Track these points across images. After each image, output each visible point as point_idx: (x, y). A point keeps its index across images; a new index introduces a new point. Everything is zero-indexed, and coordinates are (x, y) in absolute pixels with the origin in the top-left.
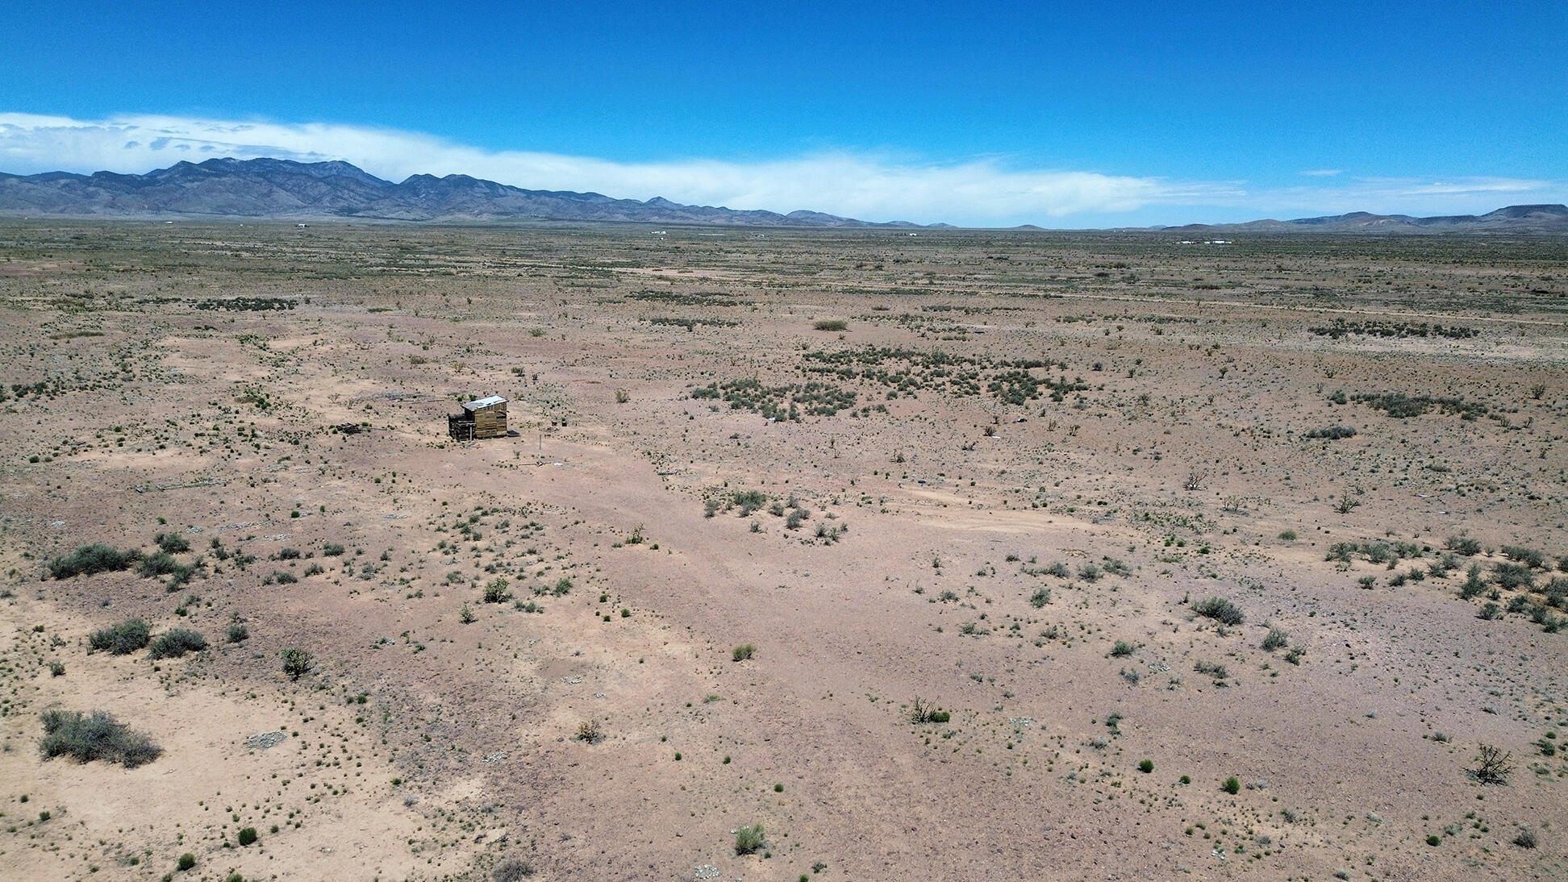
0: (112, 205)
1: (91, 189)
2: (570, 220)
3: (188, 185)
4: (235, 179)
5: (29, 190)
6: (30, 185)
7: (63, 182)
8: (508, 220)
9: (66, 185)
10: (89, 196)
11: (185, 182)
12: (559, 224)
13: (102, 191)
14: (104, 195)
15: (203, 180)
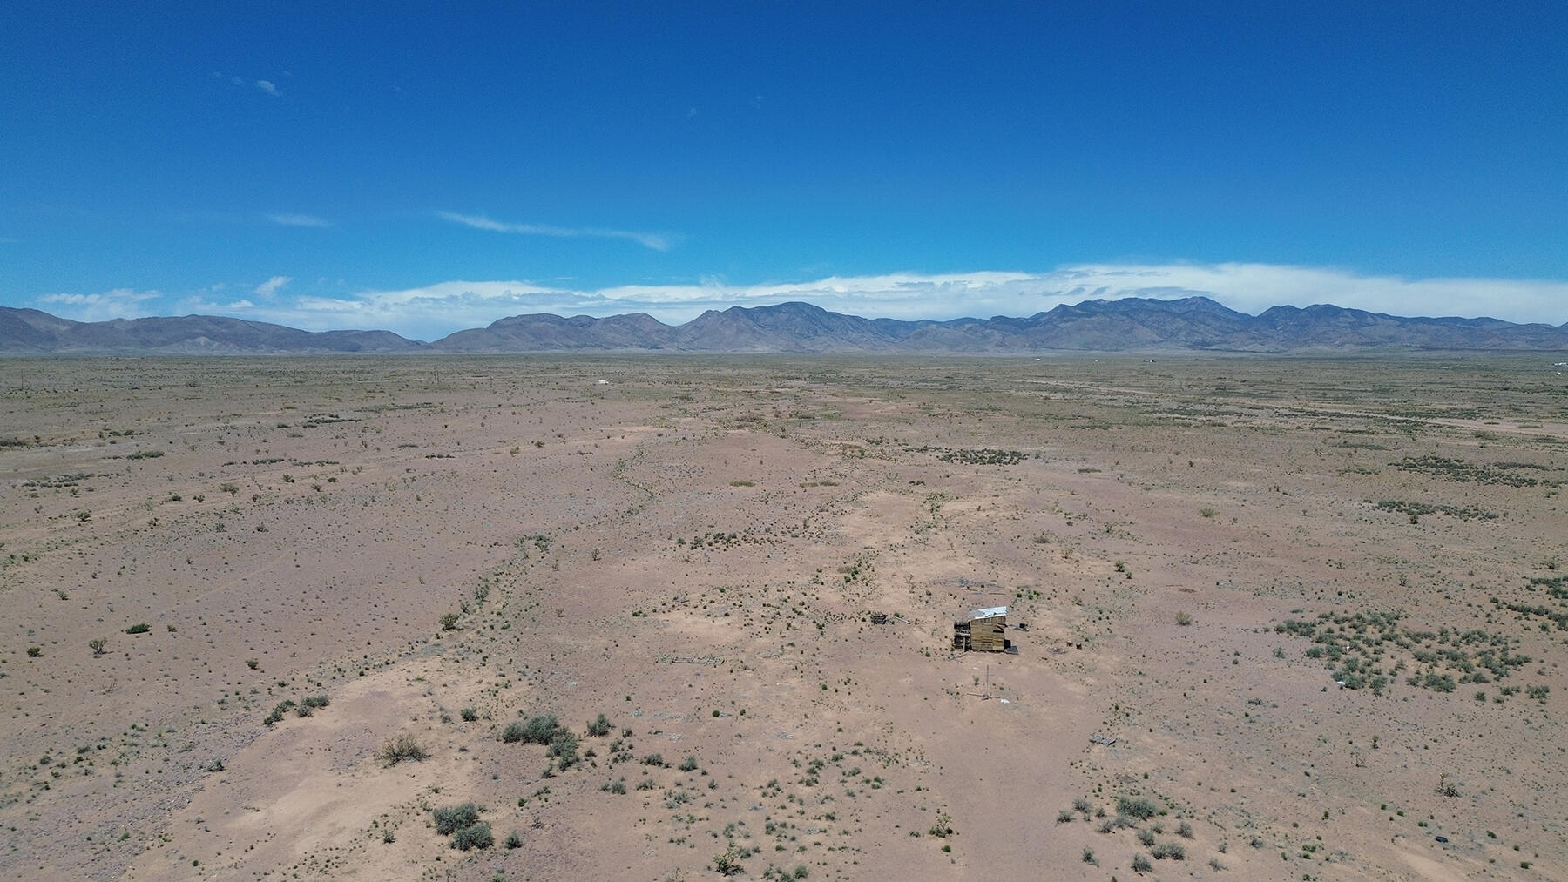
0: (1001, 345)
1: (988, 331)
2: (1451, 349)
3: (1062, 325)
4: (1103, 318)
5: (942, 334)
6: (945, 329)
7: (968, 326)
8: (1374, 351)
9: (970, 328)
10: (985, 337)
11: (1061, 322)
12: (1434, 354)
13: (995, 332)
14: (997, 336)
15: (1076, 320)
